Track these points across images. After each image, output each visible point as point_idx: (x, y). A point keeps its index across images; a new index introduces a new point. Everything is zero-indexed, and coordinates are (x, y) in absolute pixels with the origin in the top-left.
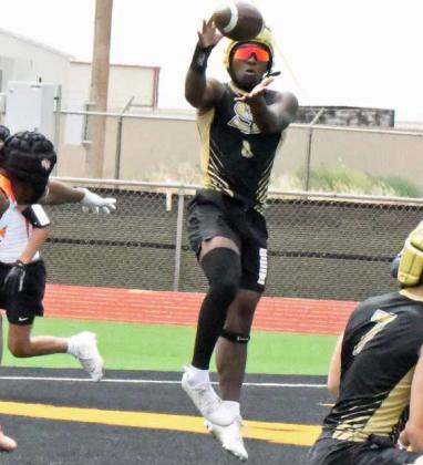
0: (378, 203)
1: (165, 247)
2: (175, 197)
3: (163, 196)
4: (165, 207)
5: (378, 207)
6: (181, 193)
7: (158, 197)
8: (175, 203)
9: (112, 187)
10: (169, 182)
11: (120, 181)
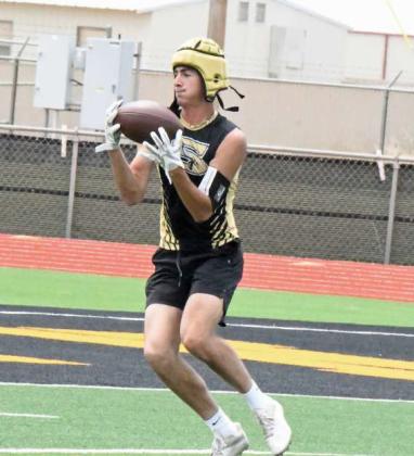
0: (272, 153)
1: (59, 193)
2: (70, 143)
3: (58, 142)
4: (59, 153)
5: (271, 157)
6: (76, 139)
7: (45, 142)
8: (69, 149)
9: (7, 132)
10: (64, 128)
11: (15, 126)
